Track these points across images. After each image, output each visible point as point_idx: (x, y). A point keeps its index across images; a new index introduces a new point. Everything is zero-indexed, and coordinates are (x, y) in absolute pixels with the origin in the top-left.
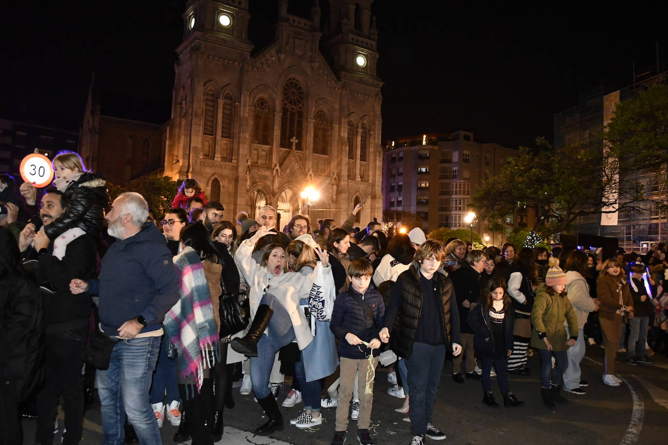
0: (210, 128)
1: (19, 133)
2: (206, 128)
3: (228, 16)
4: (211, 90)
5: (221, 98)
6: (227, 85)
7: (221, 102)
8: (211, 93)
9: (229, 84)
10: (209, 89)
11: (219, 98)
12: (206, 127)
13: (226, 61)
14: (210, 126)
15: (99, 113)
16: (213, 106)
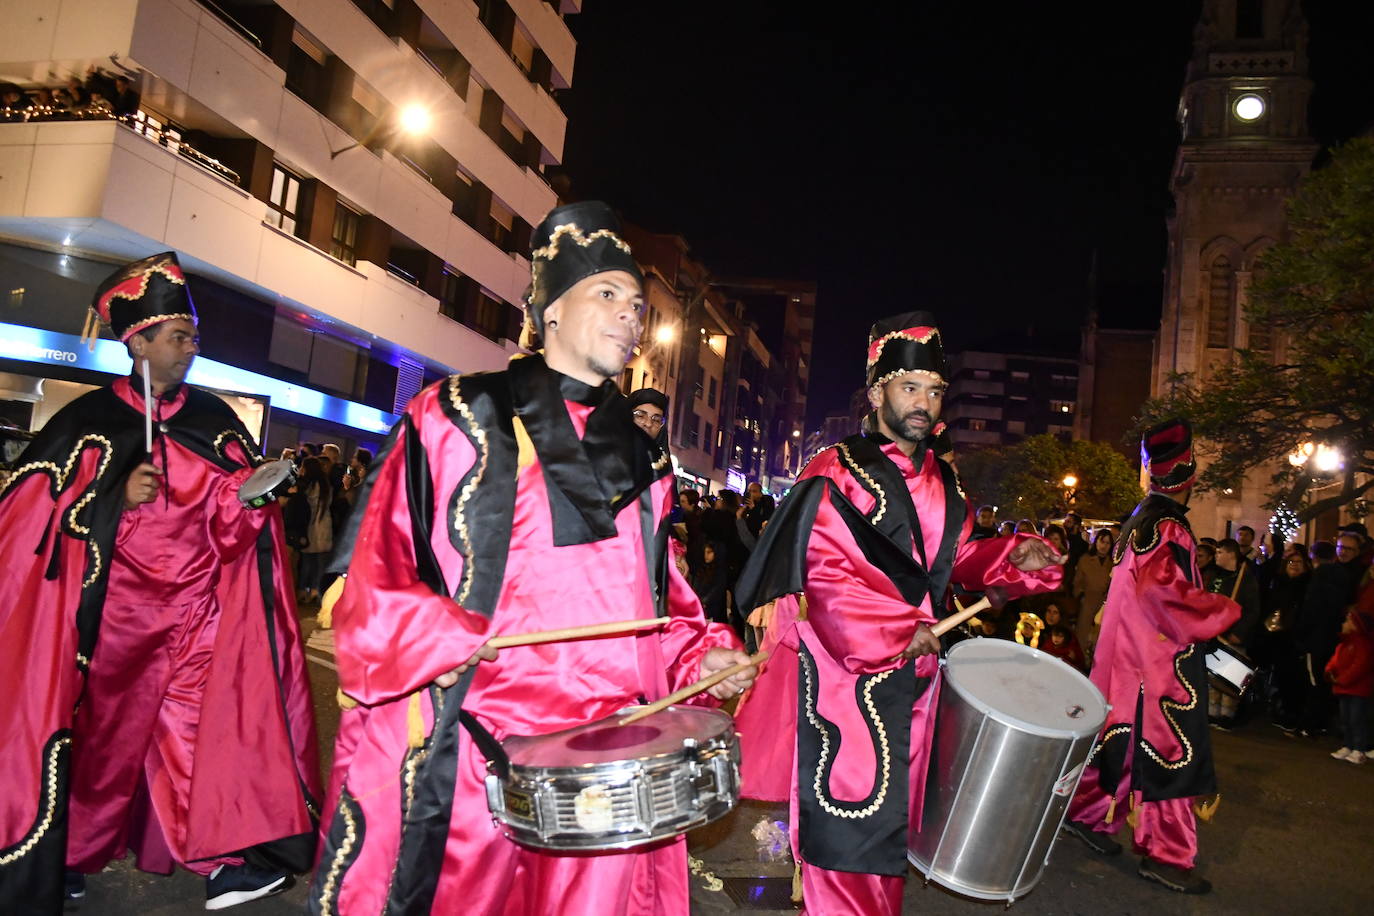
0: (1220, 333)
1: (1016, 374)
2: (1214, 335)
3: (1255, 97)
4: (1222, 256)
5: (1243, 268)
6: (1257, 239)
7: (1243, 278)
8: (1223, 261)
9: (1263, 237)
10: (1218, 254)
11: (1240, 270)
12: (1213, 332)
13: (1253, 191)
14: (1221, 330)
15: (1095, 325)
16: (1228, 288)
